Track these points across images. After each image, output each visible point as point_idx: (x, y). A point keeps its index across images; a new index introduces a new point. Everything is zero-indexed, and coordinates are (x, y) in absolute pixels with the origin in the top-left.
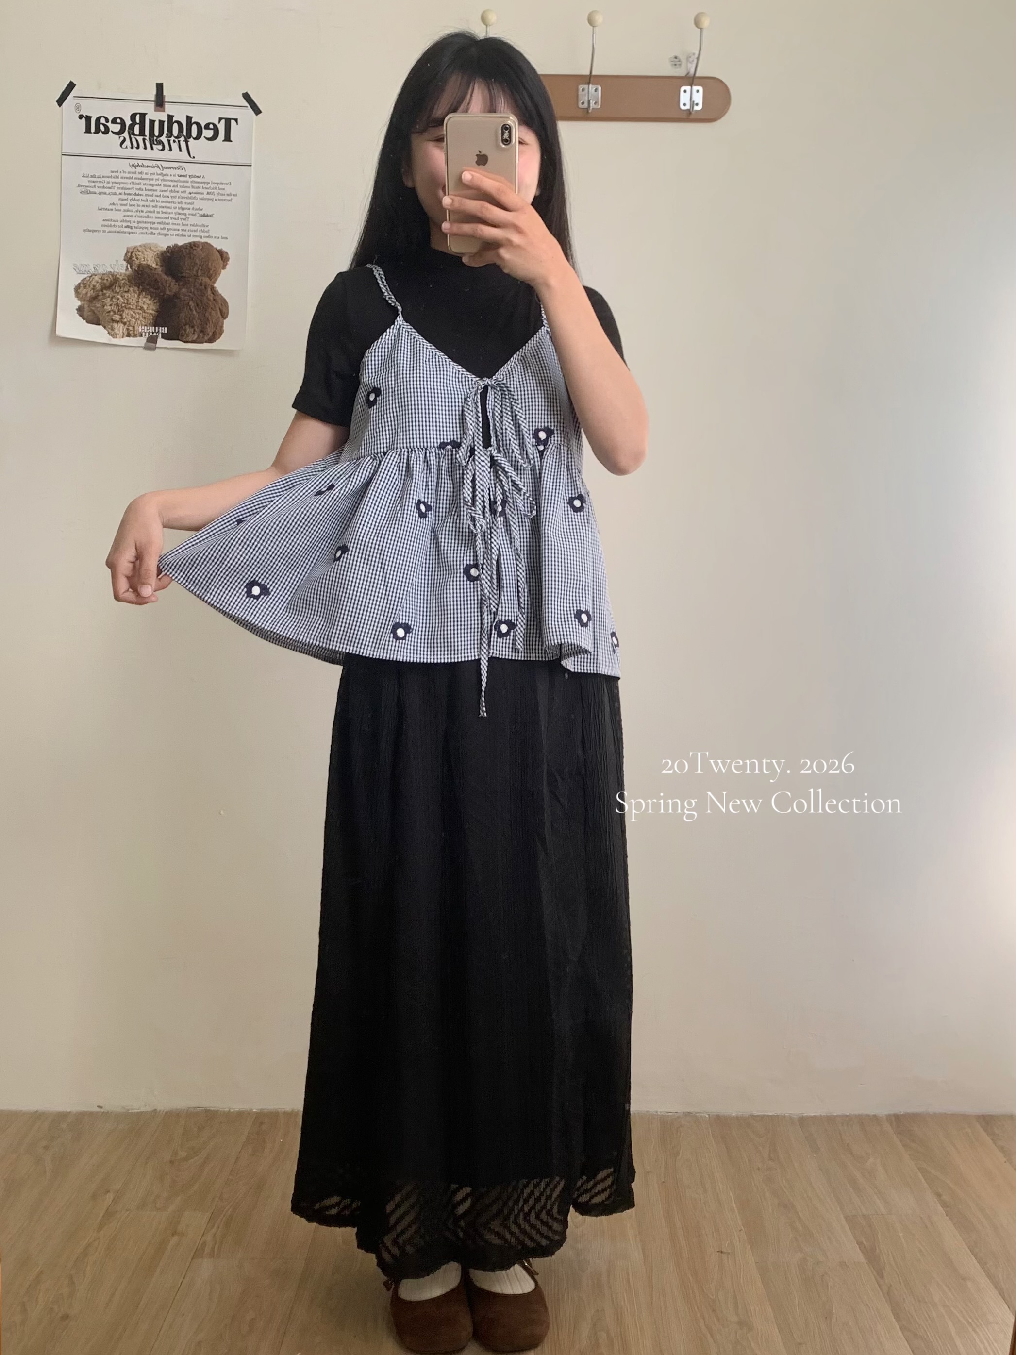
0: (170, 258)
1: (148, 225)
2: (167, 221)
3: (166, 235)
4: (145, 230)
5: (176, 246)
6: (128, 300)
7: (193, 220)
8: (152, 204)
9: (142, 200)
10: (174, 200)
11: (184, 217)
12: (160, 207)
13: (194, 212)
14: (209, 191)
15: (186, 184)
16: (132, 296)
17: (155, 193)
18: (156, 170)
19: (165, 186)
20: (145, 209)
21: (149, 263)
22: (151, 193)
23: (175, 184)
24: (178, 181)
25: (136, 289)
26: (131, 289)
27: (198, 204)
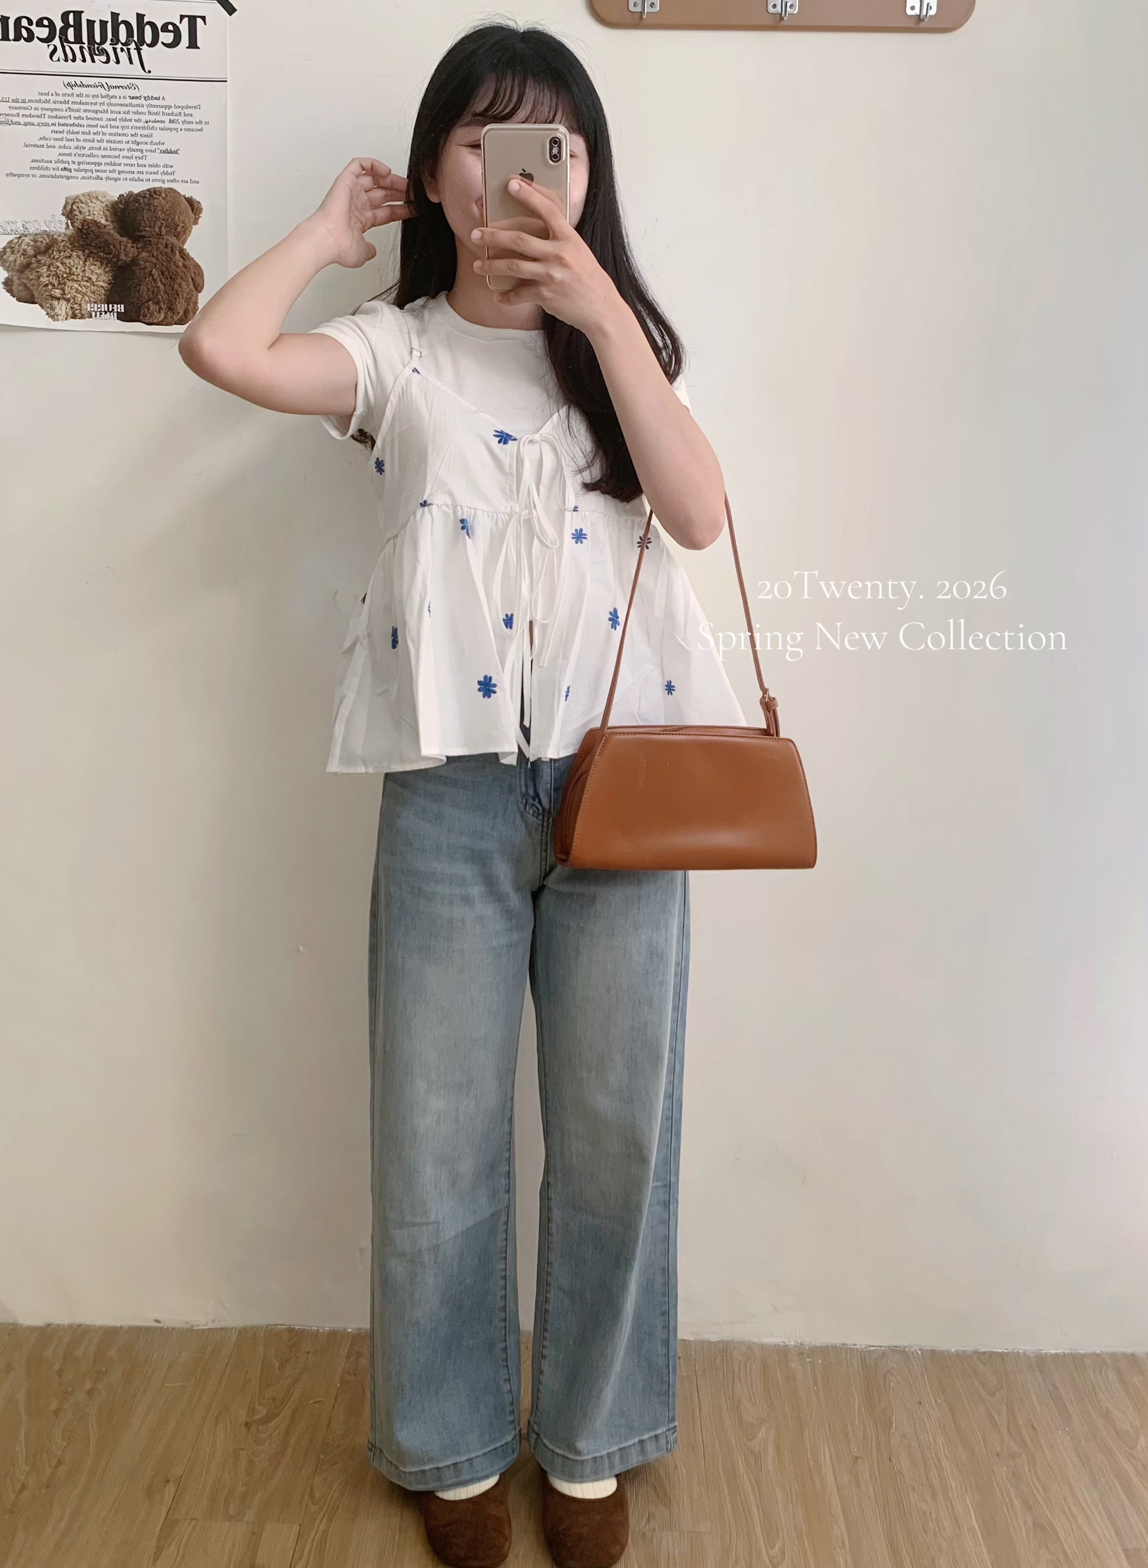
0: (123, 210)
1: (93, 167)
2: (117, 161)
3: (116, 180)
4: (89, 174)
5: (131, 194)
6: (70, 270)
7: (152, 158)
8: (97, 137)
9: (83, 133)
10: (125, 131)
11: (139, 154)
12: (108, 142)
13: (153, 147)
14: (172, 118)
15: (140, 110)
16: (76, 262)
17: (100, 123)
18: (100, 91)
19: (112, 112)
20: (87, 145)
21: (96, 218)
22: (94, 123)
23: (127, 109)
24: (131, 105)
25: (80, 253)
26: (74, 254)
27: (158, 136)
